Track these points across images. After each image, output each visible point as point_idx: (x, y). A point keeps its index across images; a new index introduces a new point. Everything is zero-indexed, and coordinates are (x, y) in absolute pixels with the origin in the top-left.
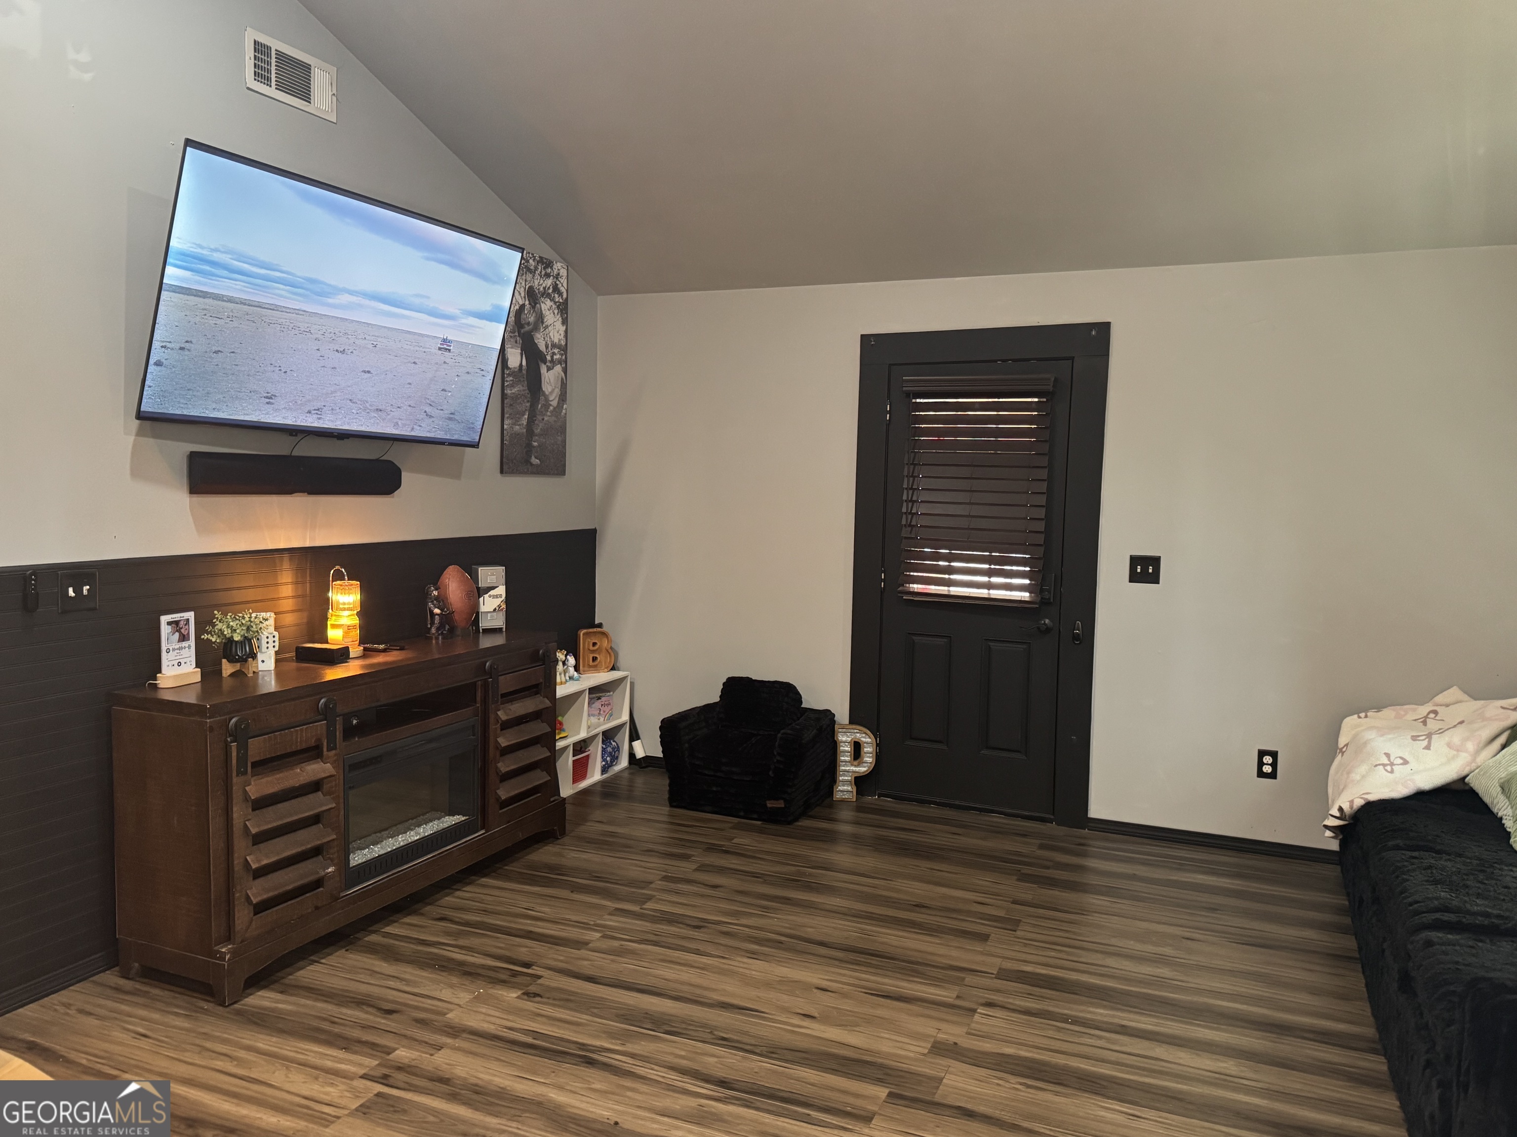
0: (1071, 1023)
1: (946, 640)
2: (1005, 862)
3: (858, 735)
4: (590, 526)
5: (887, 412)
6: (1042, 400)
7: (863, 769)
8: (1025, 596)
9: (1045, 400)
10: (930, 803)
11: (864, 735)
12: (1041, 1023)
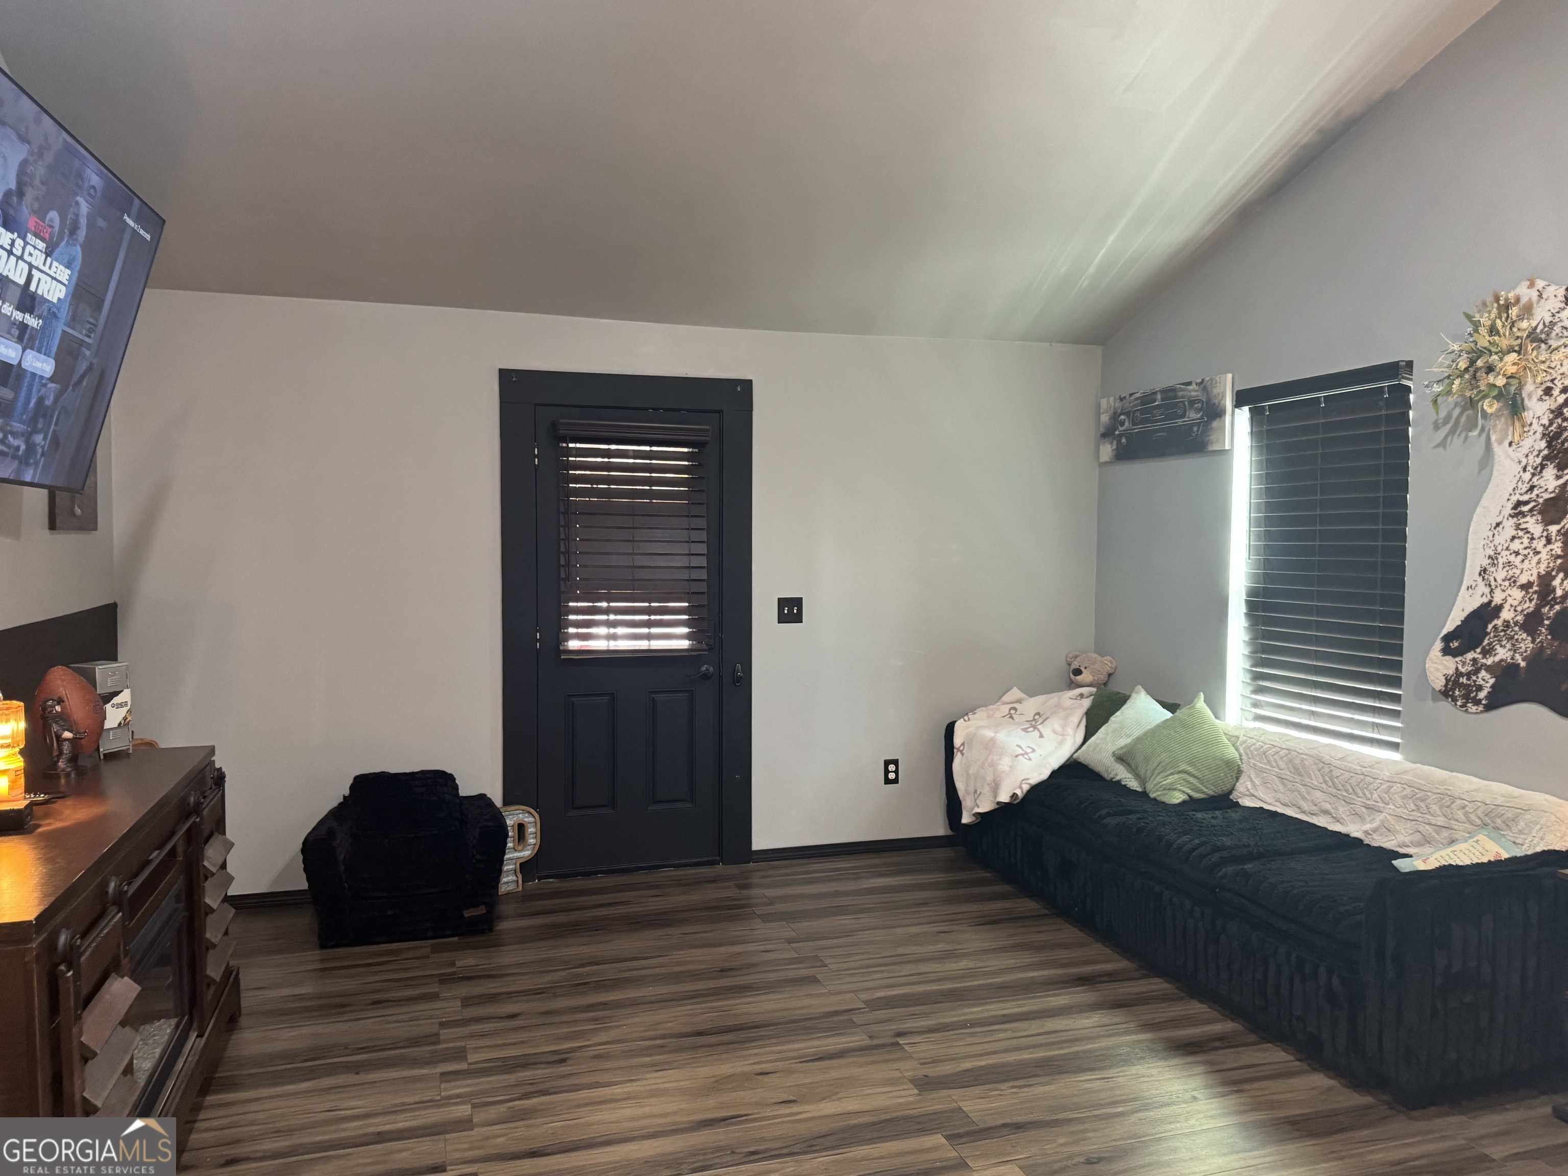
0: (971, 1027)
1: (608, 698)
2: (730, 909)
3: (521, 815)
4: (111, 601)
5: (537, 456)
6: (694, 450)
7: (527, 853)
8: (685, 644)
9: (697, 450)
10: (596, 873)
11: (527, 815)
12: (953, 1035)
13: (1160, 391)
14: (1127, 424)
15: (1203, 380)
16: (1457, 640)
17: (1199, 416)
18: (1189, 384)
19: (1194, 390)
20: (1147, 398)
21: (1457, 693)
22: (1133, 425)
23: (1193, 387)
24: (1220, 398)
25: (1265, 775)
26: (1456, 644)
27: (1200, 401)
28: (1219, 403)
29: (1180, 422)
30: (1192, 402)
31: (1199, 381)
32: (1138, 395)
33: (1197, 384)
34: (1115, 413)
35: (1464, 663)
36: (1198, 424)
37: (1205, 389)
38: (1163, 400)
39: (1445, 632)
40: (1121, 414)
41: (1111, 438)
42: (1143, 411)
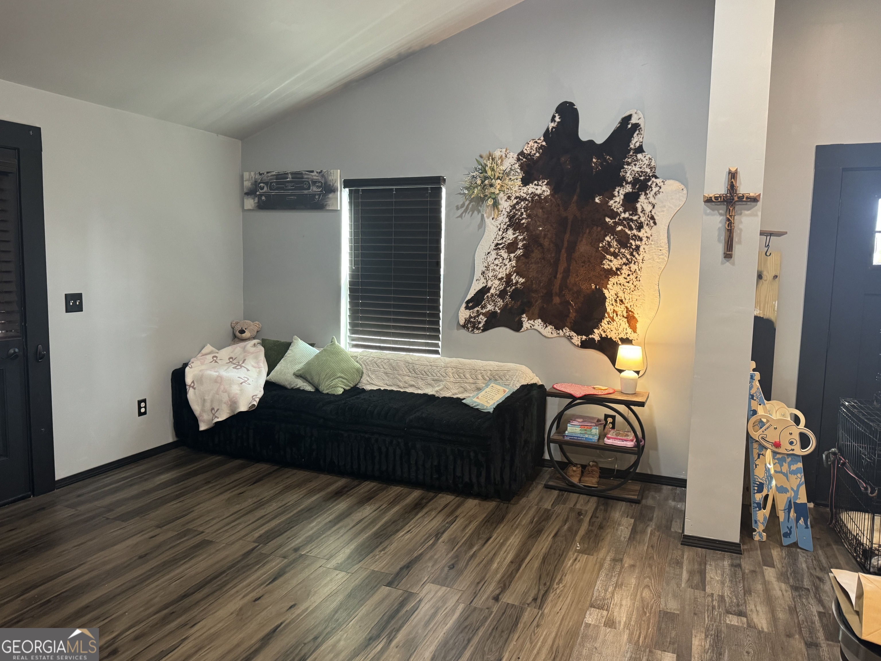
13: (290, 173)
14: (265, 189)
15: (321, 171)
16: (472, 303)
17: (319, 190)
18: (312, 172)
19: (315, 176)
20: (281, 177)
21: (469, 325)
22: (270, 190)
23: (315, 173)
24: (334, 182)
25: (378, 373)
26: (471, 304)
27: (320, 182)
28: (333, 185)
29: (306, 192)
30: (314, 182)
31: (319, 171)
32: (274, 173)
33: (317, 173)
34: (256, 182)
35: (473, 312)
36: (320, 195)
37: (323, 176)
38: (292, 178)
39: (467, 299)
40: (260, 183)
41: (253, 196)
42: (277, 183)
